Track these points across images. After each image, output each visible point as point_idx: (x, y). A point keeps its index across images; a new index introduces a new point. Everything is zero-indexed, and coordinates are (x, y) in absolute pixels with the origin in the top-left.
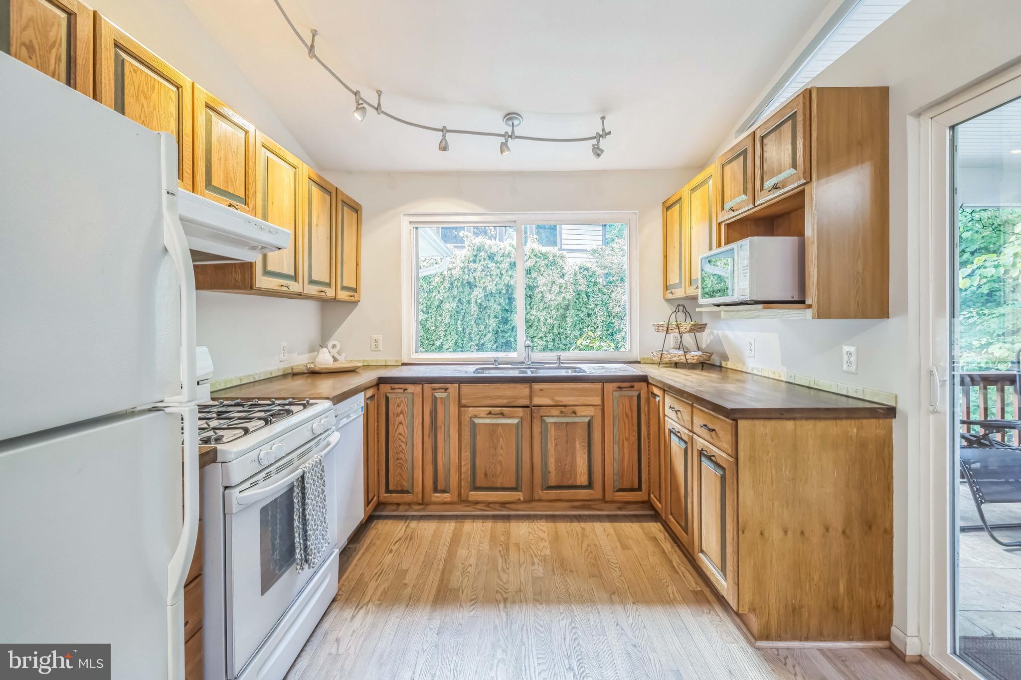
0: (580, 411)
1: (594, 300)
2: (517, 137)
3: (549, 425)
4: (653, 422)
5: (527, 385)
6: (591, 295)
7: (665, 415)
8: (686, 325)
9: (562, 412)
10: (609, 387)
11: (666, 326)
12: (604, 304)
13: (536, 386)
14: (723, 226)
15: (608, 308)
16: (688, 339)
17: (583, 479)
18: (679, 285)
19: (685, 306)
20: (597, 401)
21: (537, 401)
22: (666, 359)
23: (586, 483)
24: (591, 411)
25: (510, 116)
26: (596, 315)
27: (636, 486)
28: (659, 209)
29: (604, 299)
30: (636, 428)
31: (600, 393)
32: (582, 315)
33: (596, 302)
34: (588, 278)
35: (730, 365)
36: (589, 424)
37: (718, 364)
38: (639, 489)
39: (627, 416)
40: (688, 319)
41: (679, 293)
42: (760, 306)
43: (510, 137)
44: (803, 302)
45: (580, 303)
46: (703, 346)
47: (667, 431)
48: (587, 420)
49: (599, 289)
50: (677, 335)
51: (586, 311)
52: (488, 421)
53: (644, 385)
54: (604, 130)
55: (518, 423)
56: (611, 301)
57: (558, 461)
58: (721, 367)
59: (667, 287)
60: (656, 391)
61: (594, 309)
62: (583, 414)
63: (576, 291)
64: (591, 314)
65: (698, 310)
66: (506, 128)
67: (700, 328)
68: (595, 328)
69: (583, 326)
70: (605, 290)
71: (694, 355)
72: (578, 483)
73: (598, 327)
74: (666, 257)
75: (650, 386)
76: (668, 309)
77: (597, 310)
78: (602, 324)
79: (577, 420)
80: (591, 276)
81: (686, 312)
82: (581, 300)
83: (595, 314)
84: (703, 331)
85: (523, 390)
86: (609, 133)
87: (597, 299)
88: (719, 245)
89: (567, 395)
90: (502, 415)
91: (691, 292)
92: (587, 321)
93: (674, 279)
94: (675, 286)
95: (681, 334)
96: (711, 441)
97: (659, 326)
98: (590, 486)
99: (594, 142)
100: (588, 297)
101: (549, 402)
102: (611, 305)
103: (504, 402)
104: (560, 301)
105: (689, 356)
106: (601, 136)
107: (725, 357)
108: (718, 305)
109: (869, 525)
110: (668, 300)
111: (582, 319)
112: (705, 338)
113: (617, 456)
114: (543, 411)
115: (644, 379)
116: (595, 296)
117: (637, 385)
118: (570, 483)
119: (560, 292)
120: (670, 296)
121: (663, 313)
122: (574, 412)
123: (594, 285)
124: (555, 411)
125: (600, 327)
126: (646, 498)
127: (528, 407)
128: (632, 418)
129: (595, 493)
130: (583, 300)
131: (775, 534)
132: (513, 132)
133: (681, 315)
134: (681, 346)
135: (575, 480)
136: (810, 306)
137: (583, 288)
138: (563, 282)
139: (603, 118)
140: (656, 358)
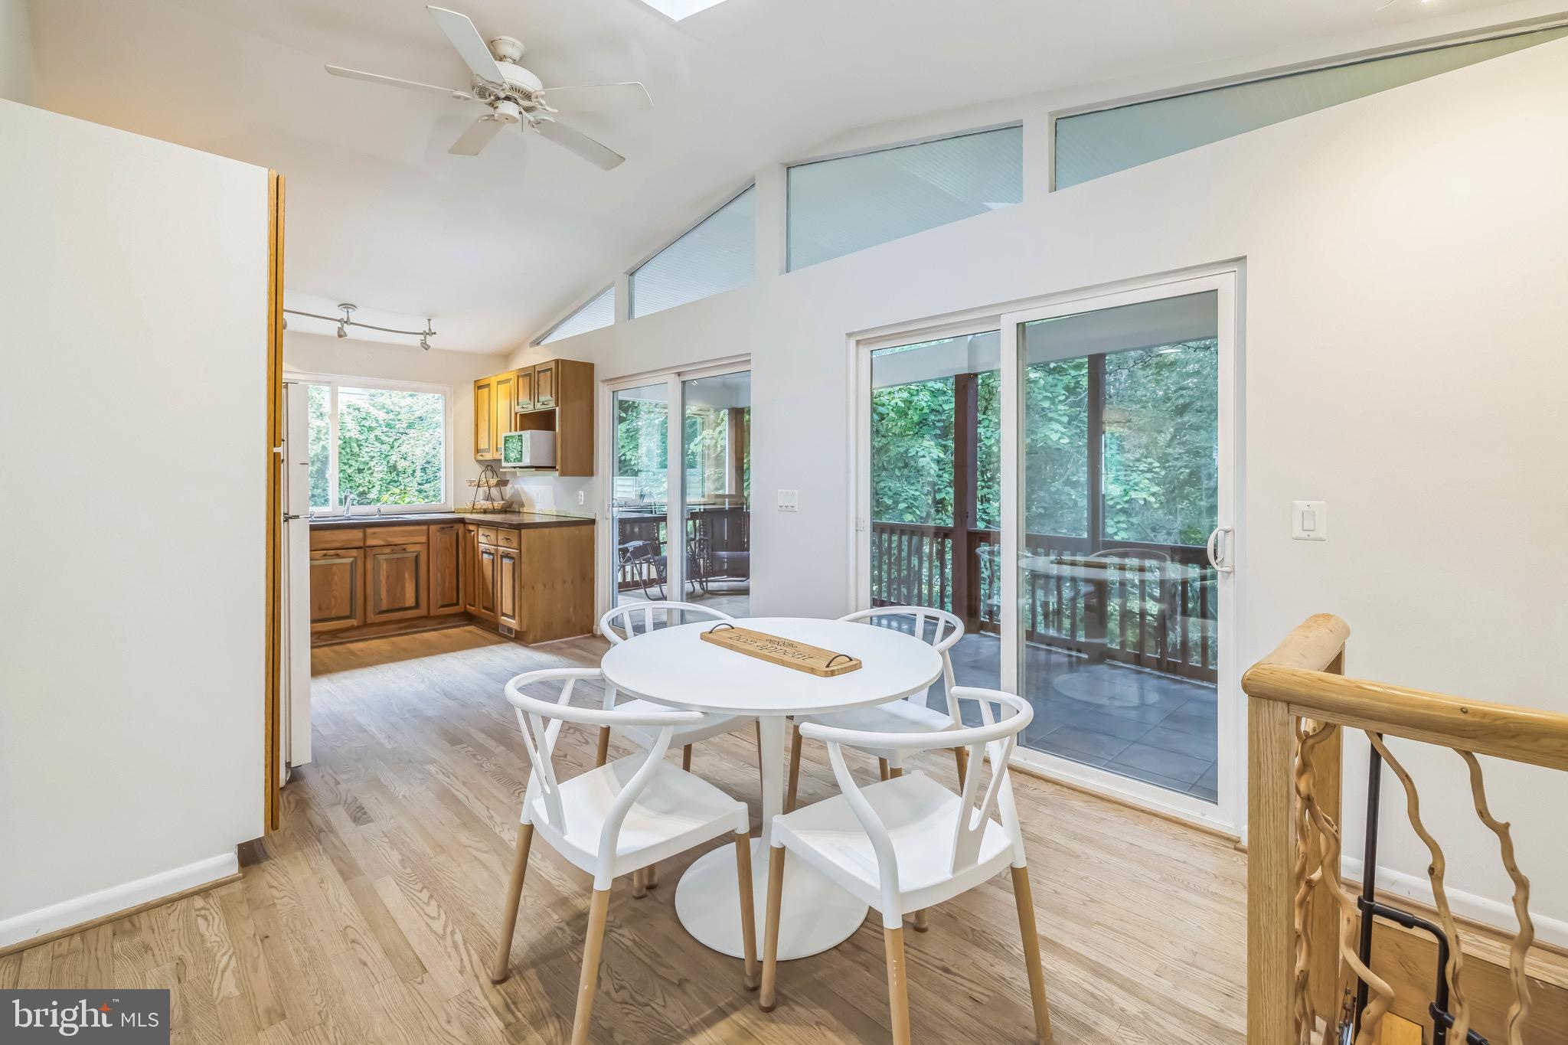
0: (410, 548)
1: (369, 450)
2: (352, 323)
3: (382, 561)
4: (469, 547)
5: (361, 530)
6: (364, 444)
7: (478, 542)
8: (493, 481)
9: (393, 550)
10: (433, 528)
11: (477, 481)
12: (383, 456)
13: (369, 531)
14: (518, 415)
15: (388, 462)
16: (494, 492)
17: (410, 601)
18: (487, 450)
19: (491, 466)
20: (423, 539)
21: (370, 542)
22: (477, 506)
23: (414, 604)
24: (417, 548)
25: (345, 306)
26: (370, 471)
27: (455, 602)
28: (472, 386)
29: (383, 450)
30: (455, 558)
31: (426, 533)
32: (349, 471)
33: (372, 454)
34: (360, 421)
35: (525, 510)
36: (417, 558)
37: (517, 510)
38: (457, 604)
39: (448, 549)
40: (495, 476)
41: (488, 456)
42: (534, 469)
43: (346, 322)
44: (555, 467)
45: (347, 453)
46: (507, 497)
47: (480, 553)
48: (415, 554)
49: (376, 436)
50: (487, 488)
51: (356, 465)
52: (322, 562)
53: (461, 526)
54: (430, 329)
55: (352, 562)
56: (394, 453)
57: (389, 590)
58: (519, 512)
59: (477, 451)
60: (471, 527)
61: (368, 463)
62: (412, 550)
63: (342, 438)
64: (364, 469)
65: (501, 470)
66: (342, 314)
67: (503, 483)
68: (369, 488)
69: (350, 485)
70: (384, 438)
71: (498, 504)
72: (407, 605)
73: (374, 486)
74: (477, 426)
75: (467, 526)
76: (478, 469)
77: (372, 464)
78: (381, 482)
79: (405, 555)
80: (365, 419)
81: (493, 471)
82: (348, 450)
83: (370, 469)
84: (506, 485)
85: (358, 534)
86: (435, 333)
87: (373, 449)
88: (516, 430)
89: (397, 537)
90: (338, 556)
91: (497, 456)
92: (358, 479)
93: (483, 445)
94: (485, 451)
95: (489, 488)
96: (508, 546)
97: (471, 482)
98: (417, 606)
99: (422, 337)
100: (359, 446)
101: (381, 542)
102: (394, 458)
103: (338, 545)
104: (319, 451)
105: (496, 504)
106: (427, 334)
107: (522, 505)
108: (515, 468)
109: (584, 579)
110: (478, 461)
111: (350, 476)
112: (508, 491)
113: (439, 580)
114: (377, 551)
115: (462, 521)
116: (371, 446)
117: (456, 526)
118: (400, 606)
119: (317, 438)
120: (481, 458)
121: (475, 472)
122: (404, 549)
123: (368, 431)
124: (387, 550)
125: (377, 487)
126: (463, 610)
127: (361, 548)
128: (452, 550)
129: (422, 612)
130: (351, 451)
131: (539, 587)
132: (348, 318)
133: (489, 473)
134: (488, 498)
135: (404, 603)
136: (557, 470)
137: (354, 434)
138: (323, 424)
139: (429, 320)
140: (470, 506)
